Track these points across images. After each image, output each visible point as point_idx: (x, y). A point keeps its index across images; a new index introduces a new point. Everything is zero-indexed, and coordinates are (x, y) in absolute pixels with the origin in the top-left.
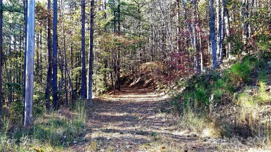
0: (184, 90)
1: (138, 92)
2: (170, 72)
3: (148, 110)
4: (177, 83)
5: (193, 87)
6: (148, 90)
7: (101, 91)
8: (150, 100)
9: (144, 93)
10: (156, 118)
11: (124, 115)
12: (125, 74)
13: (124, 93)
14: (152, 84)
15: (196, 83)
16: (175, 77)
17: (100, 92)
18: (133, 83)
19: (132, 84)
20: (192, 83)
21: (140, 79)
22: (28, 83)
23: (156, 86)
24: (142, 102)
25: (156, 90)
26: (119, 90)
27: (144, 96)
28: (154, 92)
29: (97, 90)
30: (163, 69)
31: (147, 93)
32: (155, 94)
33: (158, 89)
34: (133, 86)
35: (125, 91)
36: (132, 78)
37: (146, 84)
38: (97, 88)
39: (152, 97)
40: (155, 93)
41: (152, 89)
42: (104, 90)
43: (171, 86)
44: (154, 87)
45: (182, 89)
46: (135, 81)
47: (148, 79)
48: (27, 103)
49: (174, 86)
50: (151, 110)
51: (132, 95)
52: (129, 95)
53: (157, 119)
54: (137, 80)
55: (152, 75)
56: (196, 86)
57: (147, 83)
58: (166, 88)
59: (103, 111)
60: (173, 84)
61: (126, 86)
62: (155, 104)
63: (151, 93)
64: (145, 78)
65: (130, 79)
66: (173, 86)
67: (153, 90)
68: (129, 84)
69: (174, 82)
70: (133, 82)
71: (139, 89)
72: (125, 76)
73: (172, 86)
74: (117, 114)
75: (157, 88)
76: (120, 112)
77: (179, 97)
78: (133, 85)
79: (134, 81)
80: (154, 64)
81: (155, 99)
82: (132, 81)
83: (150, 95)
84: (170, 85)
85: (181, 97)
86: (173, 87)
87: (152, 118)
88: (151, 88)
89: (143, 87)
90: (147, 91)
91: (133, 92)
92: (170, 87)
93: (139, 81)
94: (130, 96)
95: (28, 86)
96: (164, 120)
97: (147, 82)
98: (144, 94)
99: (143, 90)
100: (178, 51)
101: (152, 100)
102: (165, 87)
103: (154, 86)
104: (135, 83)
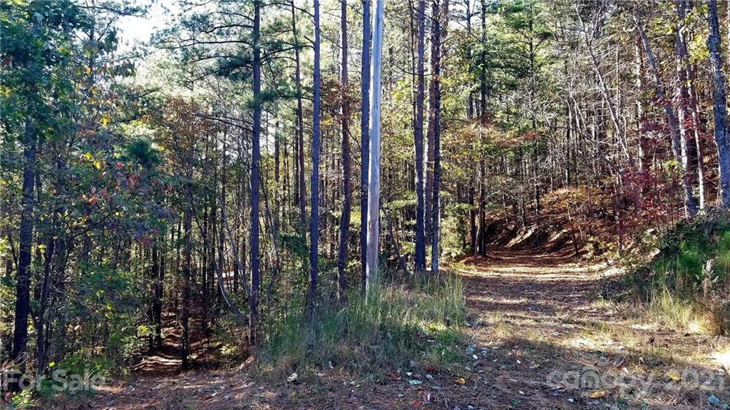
0: (657, 256)
1: (534, 261)
2: (621, 213)
3: (571, 296)
4: (638, 240)
5: (677, 248)
6: (561, 256)
7: (454, 255)
8: (570, 277)
9: (551, 263)
10: (591, 309)
11: (522, 303)
12: (492, 217)
13: (499, 262)
14: (571, 242)
15: (683, 239)
16: (634, 225)
17: (452, 257)
18: (517, 239)
19: (513, 242)
20: (675, 240)
21: (536, 230)
22: (371, 235)
23: (581, 248)
24: (553, 281)
25: (584, 256)
26: (484, 256)
27: (554, 271)
28: (576, 263)
29: (444, 253)
30: (602, 204)
31: (559, 265)
32: (580, 266)
33: (590, 254)
34: (517, 247)
35: (500, 259)
36: (513, 226)
37: (553, 242)
38: (444, 249)
39: (576, 272)
40: (579, 263)
41: (570, 256)
42: (459, 253)
43: (623, 247)
44: (577, 250)
45: (653, 254)
46: (522, 233)
47: (559, 230)
48: (370, 267)
49: (632, 248)
50: (578, 297)
51: (521, 269)
52: (515, 268)
53: (594, 310)
54: (526, 232)
55: (572, 220)
56: (682, 245)
57: (555, 238)
58: (614, 250)
59: (474, 294)
60: (629, 243)
61: (498, 245)
62: (584, 286)
63: (571, 265)
64: (551, 226)
65: (507, 229)
66: (629, 246)
67: (573, 256)
68: (506, 241)
69: (631, 237)
70: (515, 237)
71: (534, 254)
72: (492, 220)
73: (626, 247)
74: (505, 301)
75: (586, 252)
76: (512, 298)
77: (644, 271)
78: (516, 244)
79: (519, 233)
80: (577, 192)
81: (583, 277)
82: (513, 234)
83: (568, 269)
84: (621, 246)
85: (649, 271)
86: (630, 249)
87: (583, 309)
88: (569, 253)
89: (544, 249)
90: (559, 260)
91: (522, 261)
92: (621, 248)
93: (533, 234)
94: (517, 269)
95: (371, 239)
96: (611, 313)
97: (555, 236)
98: (552, 267)
99: (545, 256)
100: (642, 159)
101: (575, 279)
102: (611, 248)
103: (576, 248)
104: (522, 238)
